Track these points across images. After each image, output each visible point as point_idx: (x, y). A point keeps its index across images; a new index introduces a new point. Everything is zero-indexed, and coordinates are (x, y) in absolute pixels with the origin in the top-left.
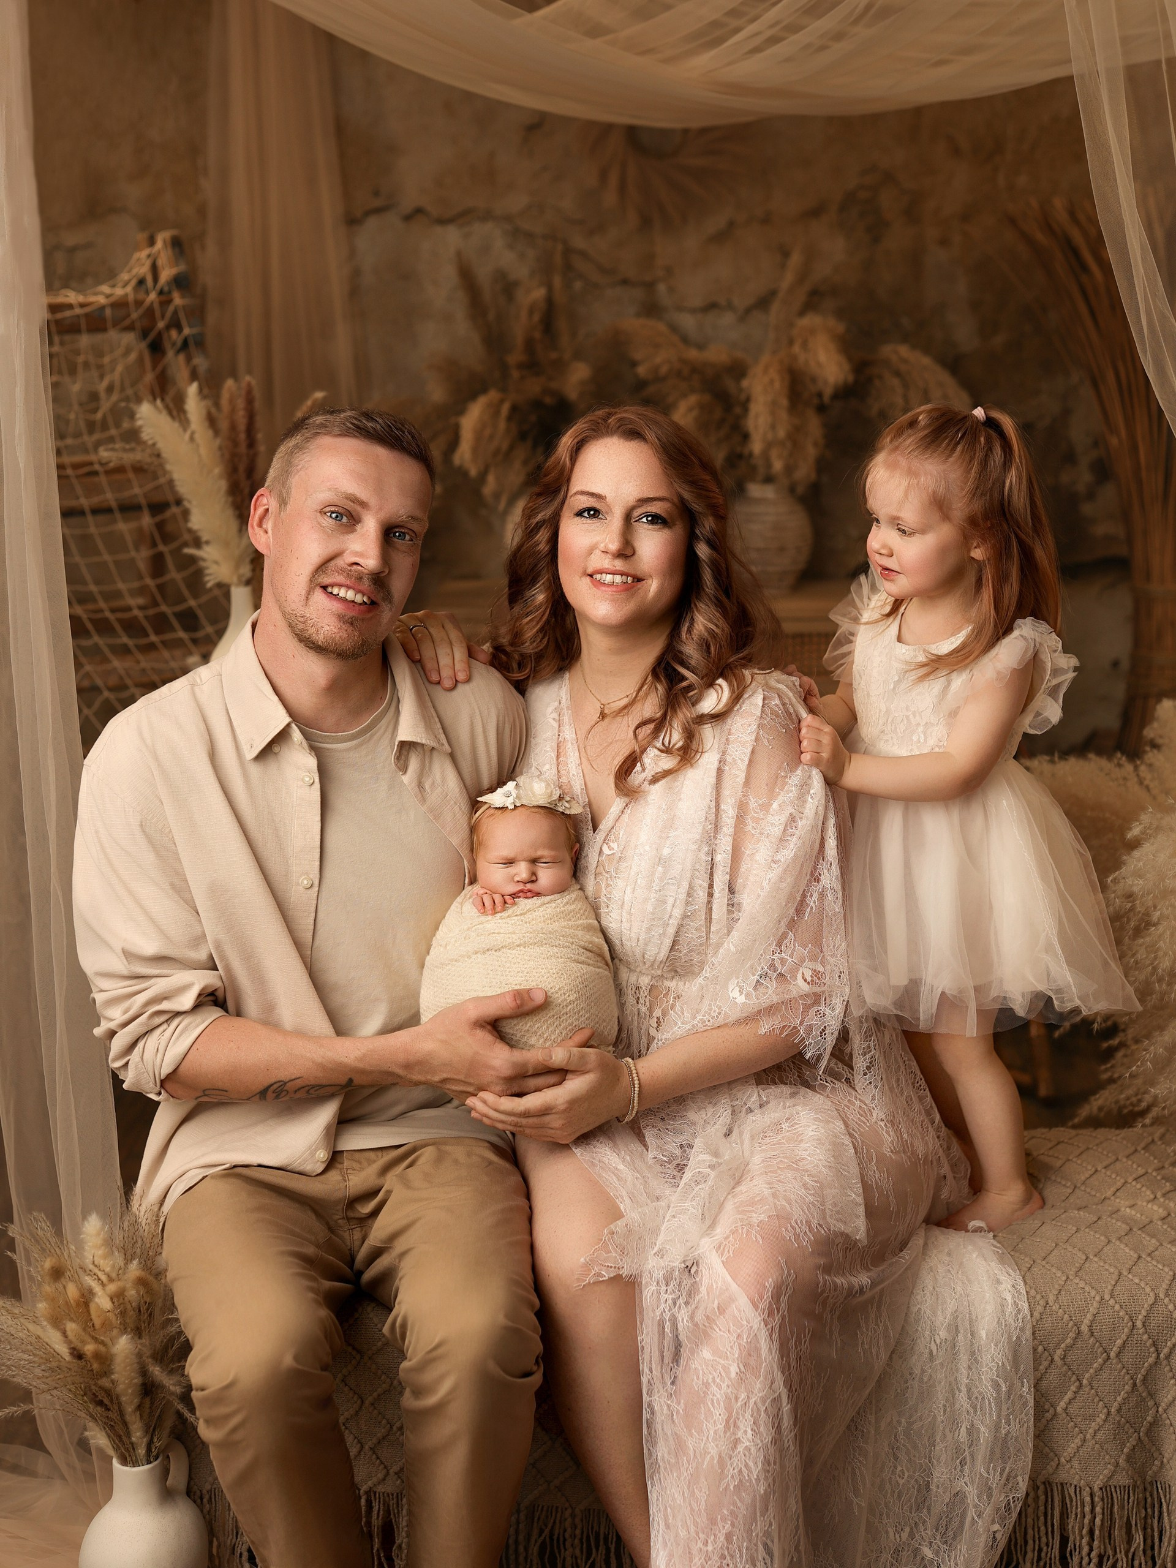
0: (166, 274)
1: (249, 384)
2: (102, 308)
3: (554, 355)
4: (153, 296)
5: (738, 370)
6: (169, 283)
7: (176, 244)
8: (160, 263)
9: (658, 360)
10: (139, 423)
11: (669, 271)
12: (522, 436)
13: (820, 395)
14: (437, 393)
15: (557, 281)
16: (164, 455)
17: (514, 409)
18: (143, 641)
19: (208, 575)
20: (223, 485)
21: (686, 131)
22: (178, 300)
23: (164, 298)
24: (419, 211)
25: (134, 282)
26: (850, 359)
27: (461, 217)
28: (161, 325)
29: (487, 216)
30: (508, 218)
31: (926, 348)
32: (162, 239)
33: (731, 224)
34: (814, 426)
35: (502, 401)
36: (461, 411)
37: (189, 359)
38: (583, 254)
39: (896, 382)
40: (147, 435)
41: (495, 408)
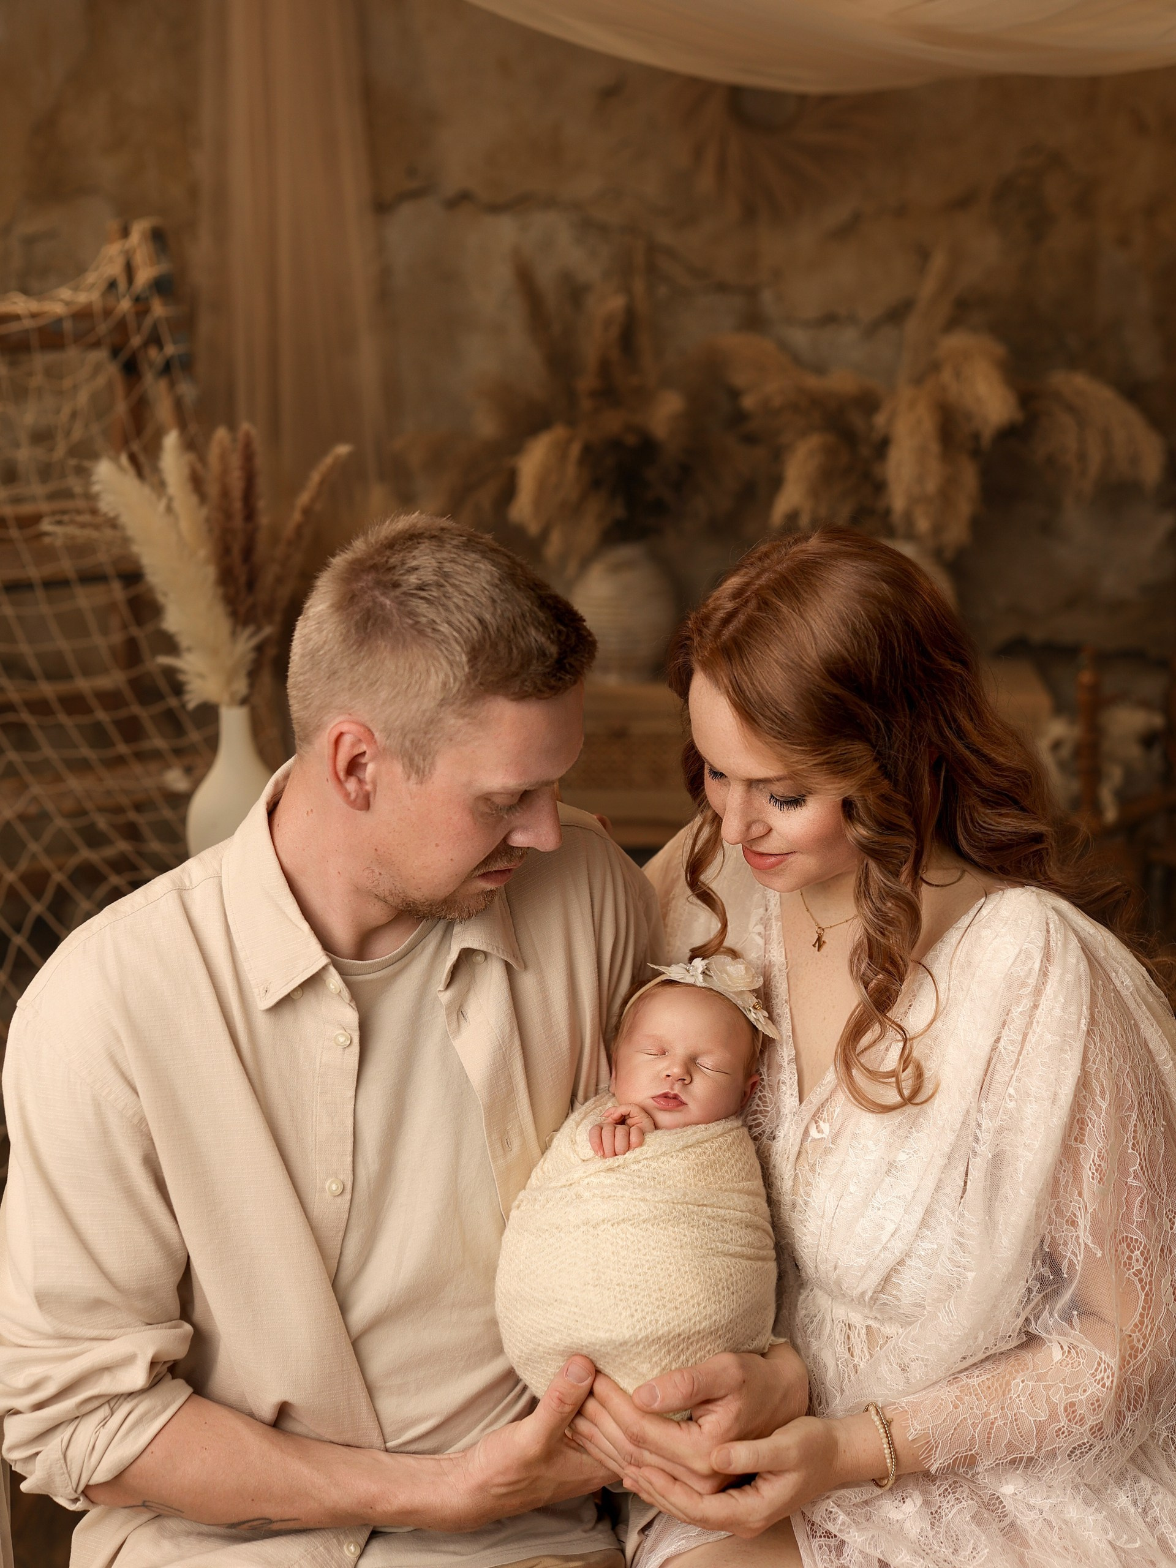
0: (144, 275)
1: (248, 436)
2: (59, 320)
3: (635, 380)
4: (126, 304)
5: (868, 403)
6: (146, 287)
7: (158, 237)
8: (136, 260)
9: (770, 388)
10: (96, 488)
11: (777, 274)
12: (596, 484)
13: (976, 437)
14: (486, 425)
15: (639, 285)
17: (587, 450)
18: (109, 753)
19: (191, 691)
20: (210, 572)
21: (802, 98)
22: (158, 309)
23: (140, 307)
24: (465, 195)
25: (102, 286)
26: (1016, 390)
27: (518, 204)
28: (136, 341)
29: (550, 203)
30: (576, 206)
31: (1098, 372)
32: (139, 229)
33: (857, 217)
34: (969, 477)
35: (569, 441)
36: (519, 450)
37: (172, 385)
38: (671, 253)
39: (1068, 419)
40: (106, 505)
41: (561, 450)
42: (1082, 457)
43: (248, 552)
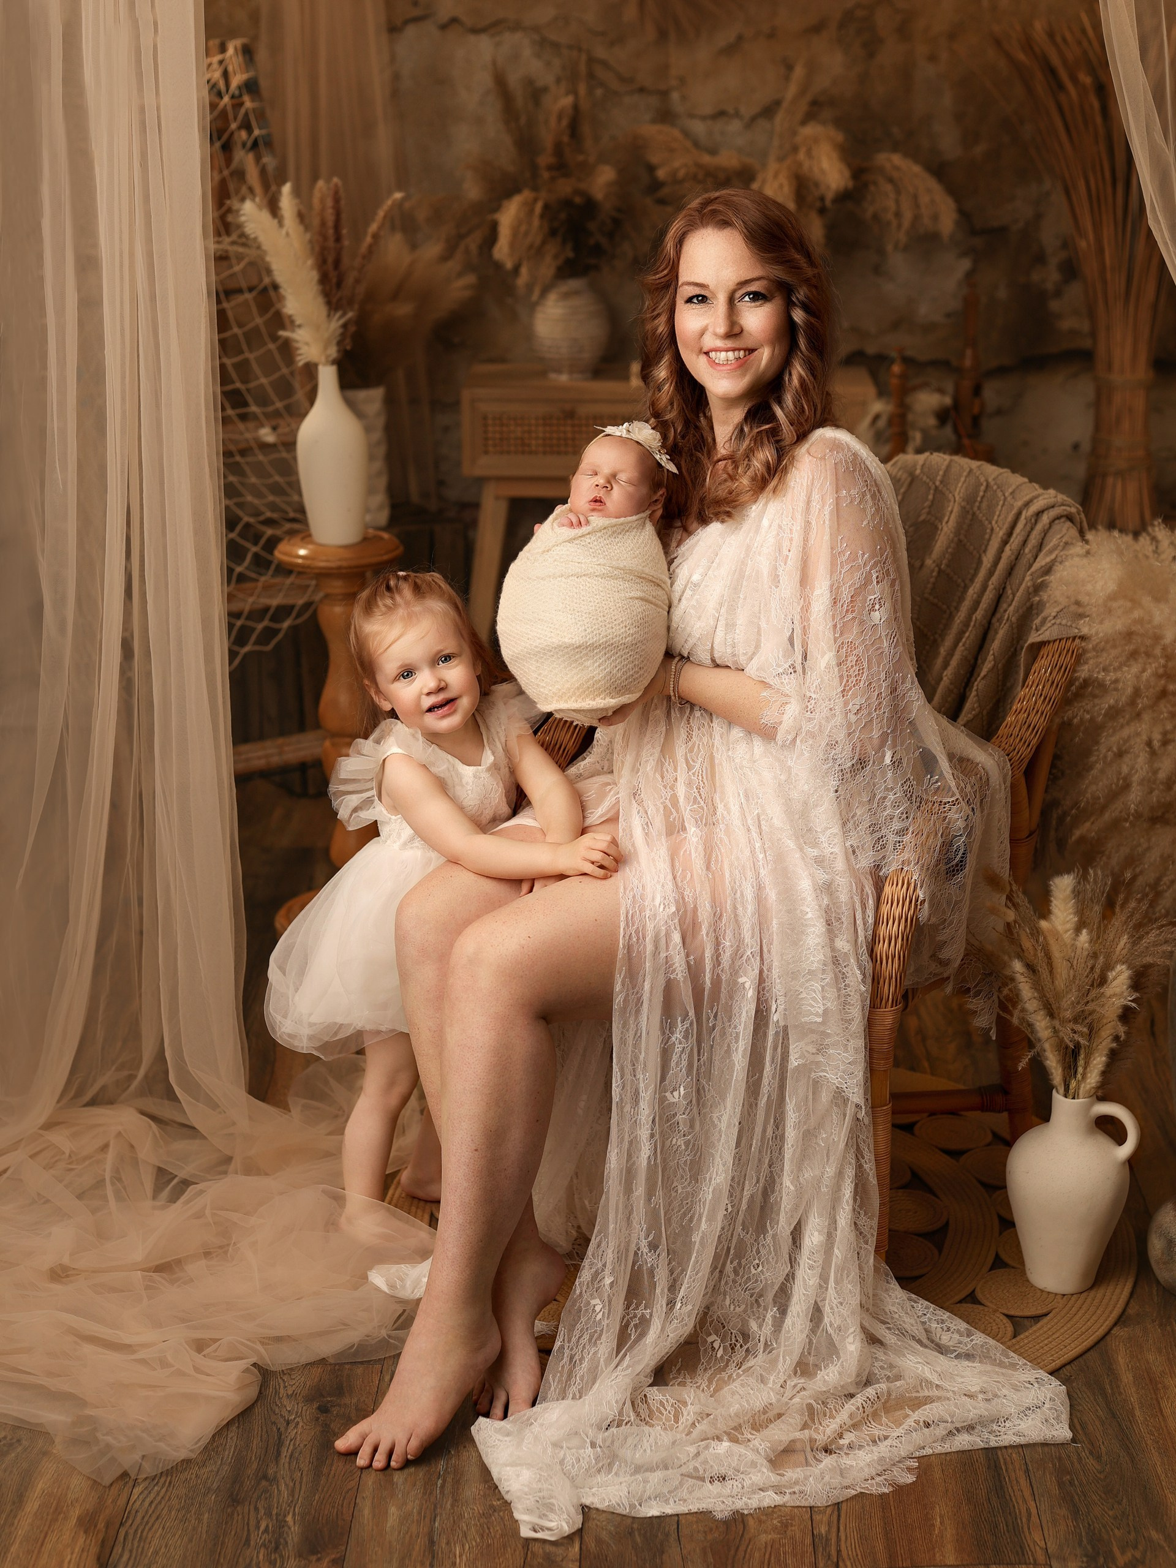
0: (236, 80)
1: (336, 186)
3: (581, 158)
4: (226, 99)
6: (239, 88)
7: (248, 52)
8: (230, 69)
9: (677, 164)
10: (243, 219)
11: (682, 80)
12: (553, 233)
13: (822, 199)
14: (473, 191)
15: (582, 89)
16: (264, 247)
17: (546, 207)
19: (300, 355)
20: (315, 275)
22: (248, 103)
23: (236, 101)
24: (454, 20)
26: (849, 165)
27: (493, 27)
28: (233, 126)
29: (517, 27)
30: (536, 29)
31: (913, 154)
32: (233, 46)
33: (740, 38)
35: (534, 201)
36: (497, 208)
37: (258, 159)
38: (605, 64)
39: (888, 188)
40: (250, 229)
41: (529, 207)
42: (898, 214)
43: (337, 263)
